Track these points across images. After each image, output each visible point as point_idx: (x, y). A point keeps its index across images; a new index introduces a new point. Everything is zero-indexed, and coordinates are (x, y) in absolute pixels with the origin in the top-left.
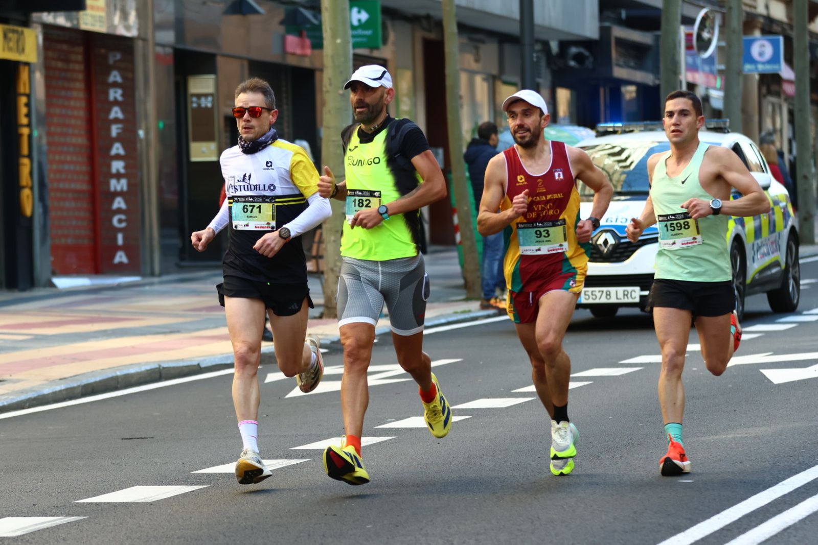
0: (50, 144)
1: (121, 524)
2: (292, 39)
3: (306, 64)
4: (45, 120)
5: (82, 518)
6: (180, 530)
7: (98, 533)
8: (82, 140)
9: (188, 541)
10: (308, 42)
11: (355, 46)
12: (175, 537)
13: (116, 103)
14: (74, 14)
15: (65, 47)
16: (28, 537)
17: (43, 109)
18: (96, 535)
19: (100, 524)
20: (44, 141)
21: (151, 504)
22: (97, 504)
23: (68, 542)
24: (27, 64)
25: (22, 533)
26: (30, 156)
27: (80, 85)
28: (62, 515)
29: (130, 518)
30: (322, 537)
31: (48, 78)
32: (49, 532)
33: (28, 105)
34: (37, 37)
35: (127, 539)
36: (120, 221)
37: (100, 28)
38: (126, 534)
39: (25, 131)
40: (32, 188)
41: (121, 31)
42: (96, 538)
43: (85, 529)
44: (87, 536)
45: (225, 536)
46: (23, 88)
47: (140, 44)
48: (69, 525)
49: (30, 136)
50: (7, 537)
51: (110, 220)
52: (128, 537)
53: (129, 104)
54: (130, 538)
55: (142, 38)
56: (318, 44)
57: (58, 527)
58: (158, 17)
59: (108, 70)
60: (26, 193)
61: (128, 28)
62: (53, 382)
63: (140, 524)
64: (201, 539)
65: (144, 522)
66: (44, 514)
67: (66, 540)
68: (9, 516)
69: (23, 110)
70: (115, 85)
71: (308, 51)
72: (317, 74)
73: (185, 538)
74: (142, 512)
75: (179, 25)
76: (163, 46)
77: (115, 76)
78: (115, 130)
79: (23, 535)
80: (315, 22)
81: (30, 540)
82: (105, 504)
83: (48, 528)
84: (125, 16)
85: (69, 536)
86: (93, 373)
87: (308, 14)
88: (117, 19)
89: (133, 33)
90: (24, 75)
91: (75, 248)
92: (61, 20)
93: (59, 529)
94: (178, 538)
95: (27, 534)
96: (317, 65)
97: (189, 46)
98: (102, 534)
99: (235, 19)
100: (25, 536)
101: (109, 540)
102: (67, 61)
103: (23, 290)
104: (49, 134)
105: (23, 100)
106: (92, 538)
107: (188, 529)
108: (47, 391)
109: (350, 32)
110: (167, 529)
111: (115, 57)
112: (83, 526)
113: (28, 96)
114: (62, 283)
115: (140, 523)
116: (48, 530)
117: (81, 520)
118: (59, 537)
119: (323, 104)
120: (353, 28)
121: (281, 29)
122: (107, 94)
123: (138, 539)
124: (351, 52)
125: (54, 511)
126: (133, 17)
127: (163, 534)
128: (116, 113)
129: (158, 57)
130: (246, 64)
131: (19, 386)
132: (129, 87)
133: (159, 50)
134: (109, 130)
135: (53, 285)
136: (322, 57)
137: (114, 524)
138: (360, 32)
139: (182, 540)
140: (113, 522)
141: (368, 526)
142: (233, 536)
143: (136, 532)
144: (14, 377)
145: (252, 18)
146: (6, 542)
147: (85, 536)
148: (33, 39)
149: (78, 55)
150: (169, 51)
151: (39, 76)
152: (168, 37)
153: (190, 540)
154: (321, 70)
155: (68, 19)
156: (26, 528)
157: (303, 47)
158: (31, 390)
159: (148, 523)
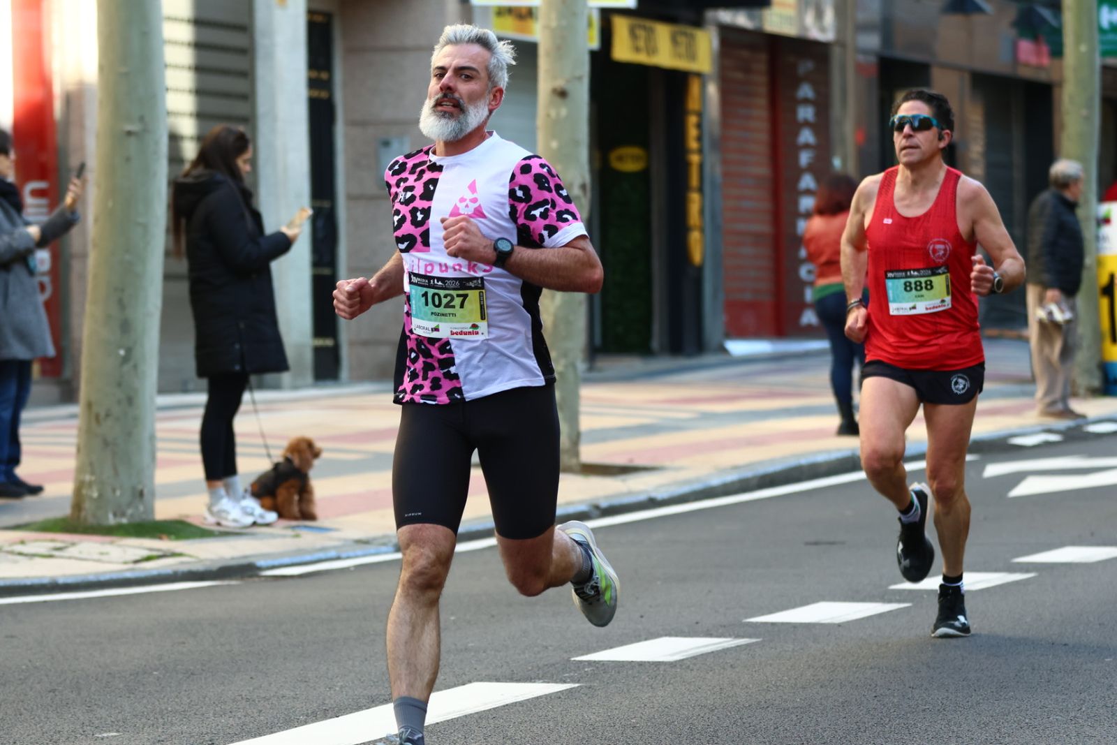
0: (726, 175)
1: (802, 649)
2: (1026, 47)
3: (1043, 77)
4: (720, 144)
5: (754, 640)
6: (873, 658)
7: (773, 660)
8: (762, 169)
9: (883, 672)
10: (1045, 49)
11: (1105, 54)
12: (868, 667)
13: (806, 124)
14: (756, 12)
15: (745, 54)
16: (689, 663)
17: (716, 130)
18: (771, 662)
19: (776, 649)
20: (718, 171)
21: (839, 625)
22: (773, 624)
23: (737, 670)
24: (699, 75)
25: (682, 658)
26: (701, 190)
27: (762, 101)
28: (730, 636)
29: (814, 642)
30: (1049, 672)
31: (725, 93)
32: (714, 657)
33: (699, 126)
34: (710, 42)
35: (809, 668)
36: (809, 272)
37: (789, 30)
38: (807, 661)
39: (695, 159)
40: (702, 230)
41: (815, 34)
42: (771, 665)
43: (757, 655)
44: (760, 664)
45: (929, 667)
46: (693, 103)
47: (836, 52)
48: (738, 648)
49: (701, 166)
50: (663, 662)
51: (796, 271)
52: (809, 666)
53: (822, 126)
54: (813, 667)
55: (840, 42)
56: (1057, 51)
57: (725, 651)
58: (862, 16)
59: (796, 82)
60: (695, 236)
61: (823, 29)
62: (723, 471)
63: (825, 650)
64: (900, 670)
65: (830, 648)
66: (708, 634)
67: (734, 668)
68: (666, 635)
69: (693, 132)
70: (806, 101)
71: (1046, 61)
72: (1056, 91)
73: (879, 668)
74: (828, 635)
75: (886, 27)
76: (865, 52)
77: (806, 91)
78: (805, 158)
79: (683, 660)
80: (1053, 22)
81: (691, 666)
82: (783, 624)
83: (712, 652)
84: (819, 15)
85: (738, 662)
86: (772, 461)
87: (1046, 13)
88: (809, 19)
89: (828, 36)
90: (695, 88)
91: (753, 306)
92: (741, 19)
93: (726, 654)
94: (871, 668)
95: (687, 659)
96: (1054, 77)
97: (900, 53)
98: (778, 661)
99: (955, 20)
100: (685, 662)
101: (787, 669)
102: (747, 70)
103: (690, 355)
104: (725, 162)
105: (693, 120)
106: (765, 665)
107: (883, 658)
108: (716, 481)
109: (1097, 36)
110: (858, 657)
111: (806, 66)
112: (755, 651)
113: (700, 115)
114: (738, 347)
115: (825, 648)
116: (712, 655)
117: (753, 643)
118: (726, 663)
119: (1062, 126)
120: (1102, 31)
121: (1012, 33)
122: (794, 112)
123: (822, 668)
124: (1098, 62)
125: (720, 631)
126: (829, 17)
127: (853, 663)
128: (806, 136)
129: (859, 68)
130: (967, 77)
131: (682, 475)
132: (822, 104)
133: (861, 58)
134: (796, 158)
135: (724, 350)
136: (1061, 69)
137: (793, 649)
138: (1111, 37)
139: (876, 671)
140: (792, 646)
141: (1106, 660)
142: (938, 668)
143: (820, 660)
144: (677, 463)
145: (977, 19)
146: (662, 668)
147: (758, 662)
148: (706, 43)
149: (760, 63)
150: (873, 60)
151: (712, 90)
152: (872, 41)
153: (885, 671)
154: (1060, 84)
155: (751, 18)
156: (686, 651)
157: (1038, 54)
158: (698, 480)
159: (835, 649)
